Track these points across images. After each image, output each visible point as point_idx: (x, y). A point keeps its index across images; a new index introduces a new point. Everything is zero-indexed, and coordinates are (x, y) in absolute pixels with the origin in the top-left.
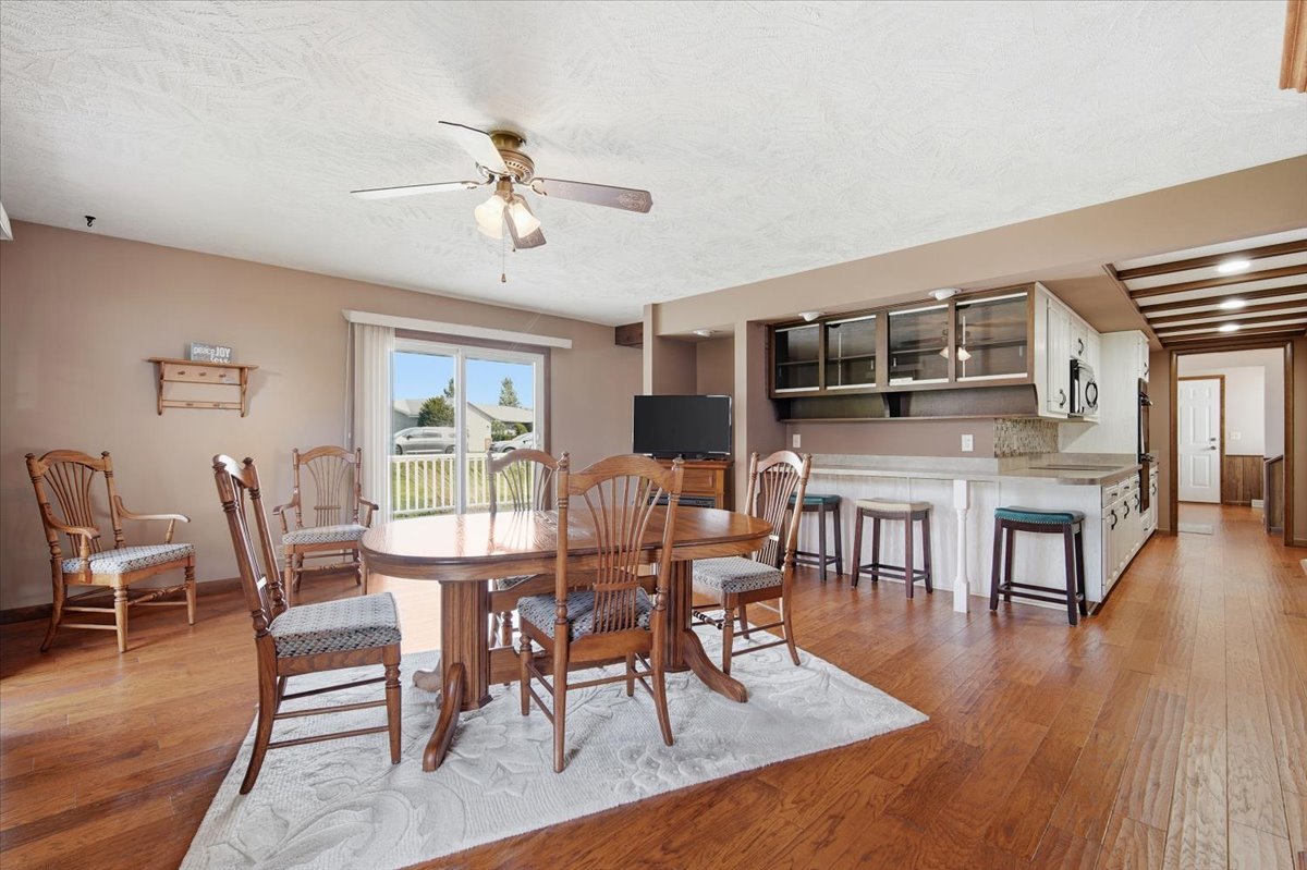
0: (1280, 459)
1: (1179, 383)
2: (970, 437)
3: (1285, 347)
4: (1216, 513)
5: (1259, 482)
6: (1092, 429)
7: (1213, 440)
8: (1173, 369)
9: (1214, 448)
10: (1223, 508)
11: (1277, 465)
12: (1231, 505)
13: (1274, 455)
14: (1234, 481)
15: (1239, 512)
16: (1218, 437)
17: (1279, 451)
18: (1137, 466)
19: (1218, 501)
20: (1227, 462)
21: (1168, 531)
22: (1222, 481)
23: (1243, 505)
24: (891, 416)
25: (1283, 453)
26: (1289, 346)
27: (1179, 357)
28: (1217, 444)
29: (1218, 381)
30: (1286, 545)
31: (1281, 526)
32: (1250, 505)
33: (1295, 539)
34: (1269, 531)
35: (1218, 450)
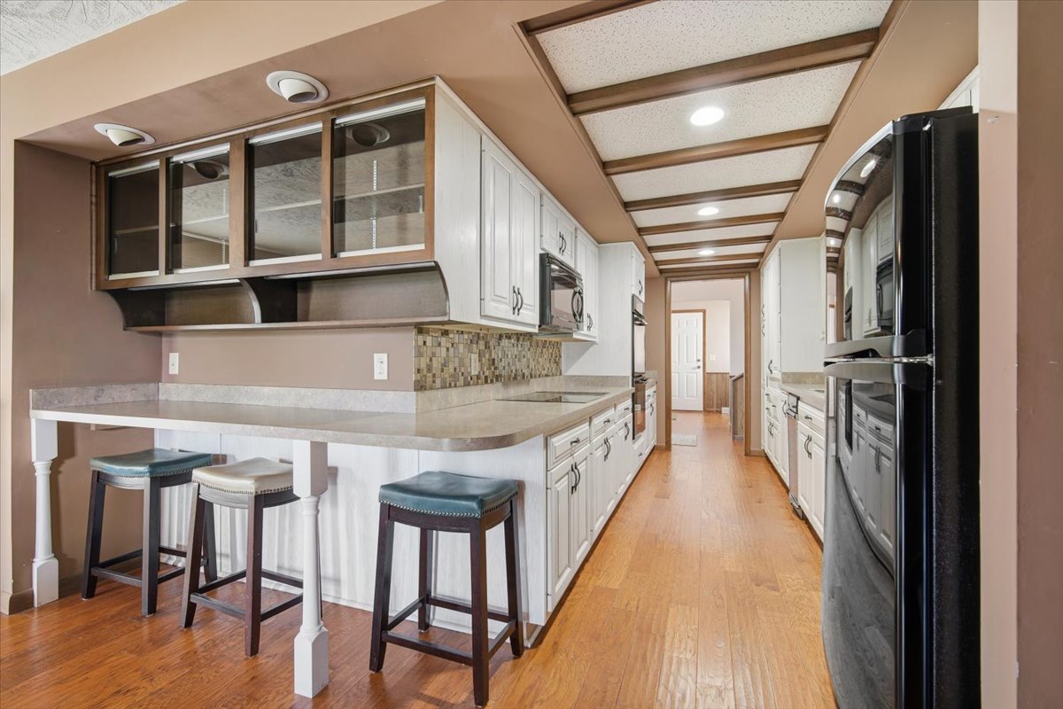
0: (741, 377)
1: (673, 315)
2: (384, 357)
3: (744, 277)
4: (700, 418)
5: (726, 394)
6: (591, 349)
7: (699, 360)
8: (668, 297)
9: (699, 367)
10: (705, 415)
11: (739, 382)
12: (709, 412)
13: (737, 374)
14: (711, 393)
15: (714, 417)
16: (701, 358)
17: (742, 371)
18: (630, 389)
19: (702, 409)
20: (707, 377)
21: (663, 448)
22: (704, 393)
23: (717, 412)
24: (264, 321)
25: (743, 371)
26: (747, 277)
27: (673, 284)
28: (701, 364)
29: (702, 314)
30: (746, 455)
31: (741, 435)
32: (720, 412)
33: (752, 449)
34: (734, 438)
35: (702, 368)
